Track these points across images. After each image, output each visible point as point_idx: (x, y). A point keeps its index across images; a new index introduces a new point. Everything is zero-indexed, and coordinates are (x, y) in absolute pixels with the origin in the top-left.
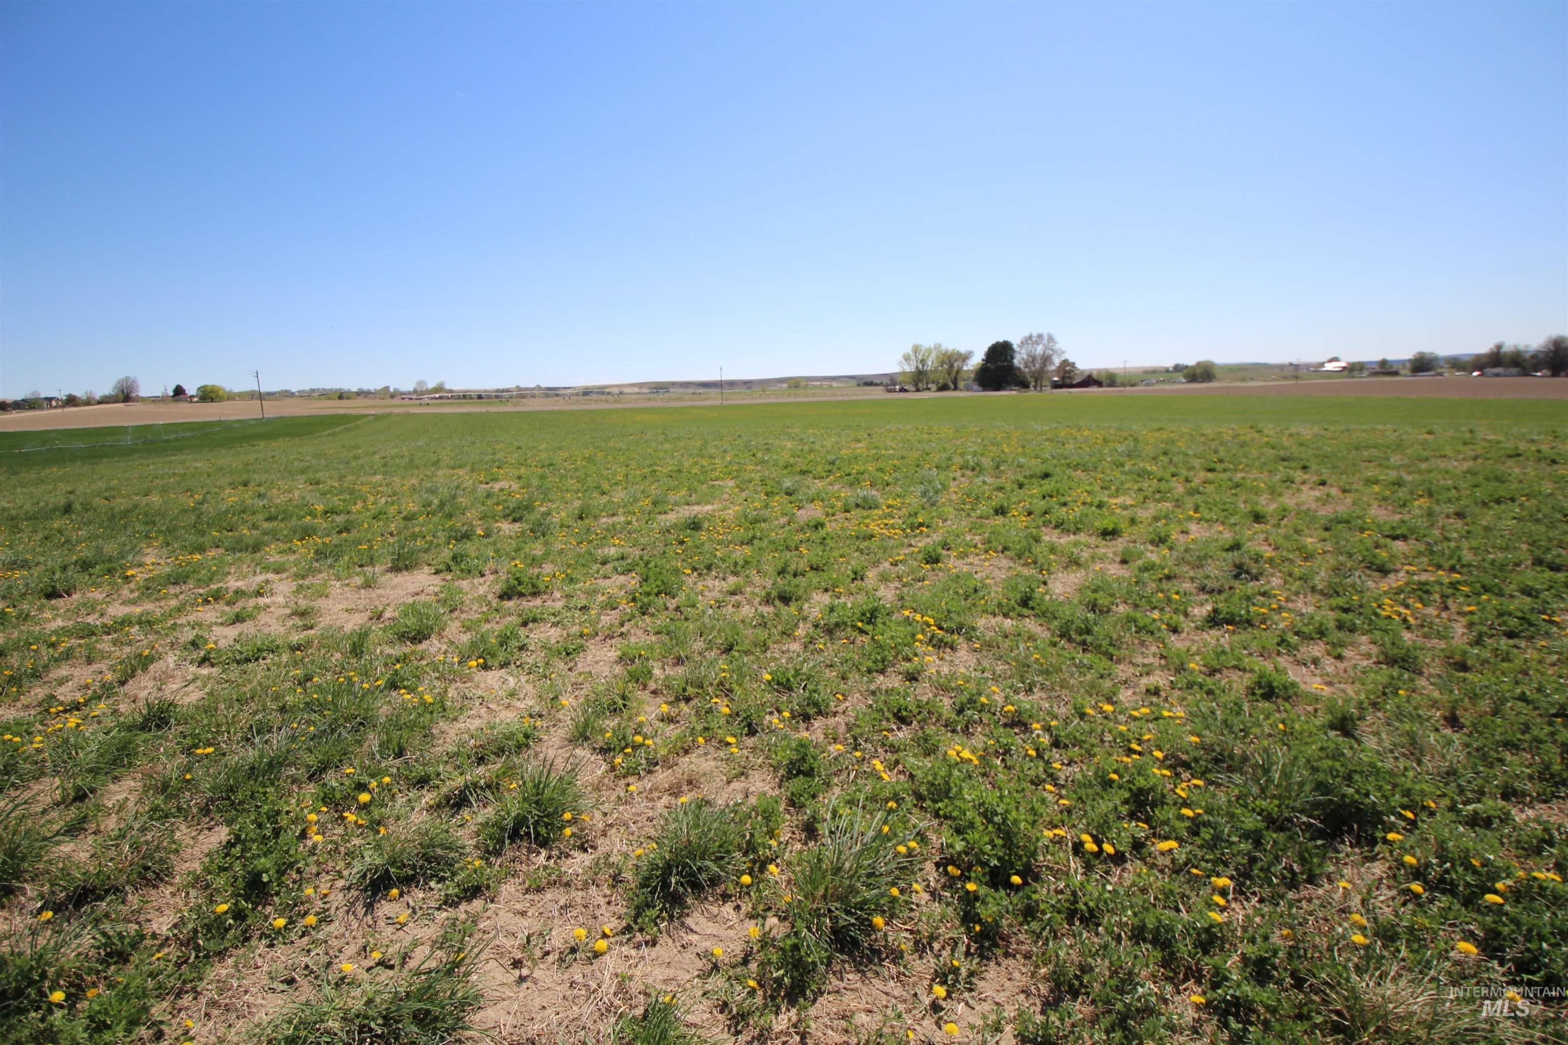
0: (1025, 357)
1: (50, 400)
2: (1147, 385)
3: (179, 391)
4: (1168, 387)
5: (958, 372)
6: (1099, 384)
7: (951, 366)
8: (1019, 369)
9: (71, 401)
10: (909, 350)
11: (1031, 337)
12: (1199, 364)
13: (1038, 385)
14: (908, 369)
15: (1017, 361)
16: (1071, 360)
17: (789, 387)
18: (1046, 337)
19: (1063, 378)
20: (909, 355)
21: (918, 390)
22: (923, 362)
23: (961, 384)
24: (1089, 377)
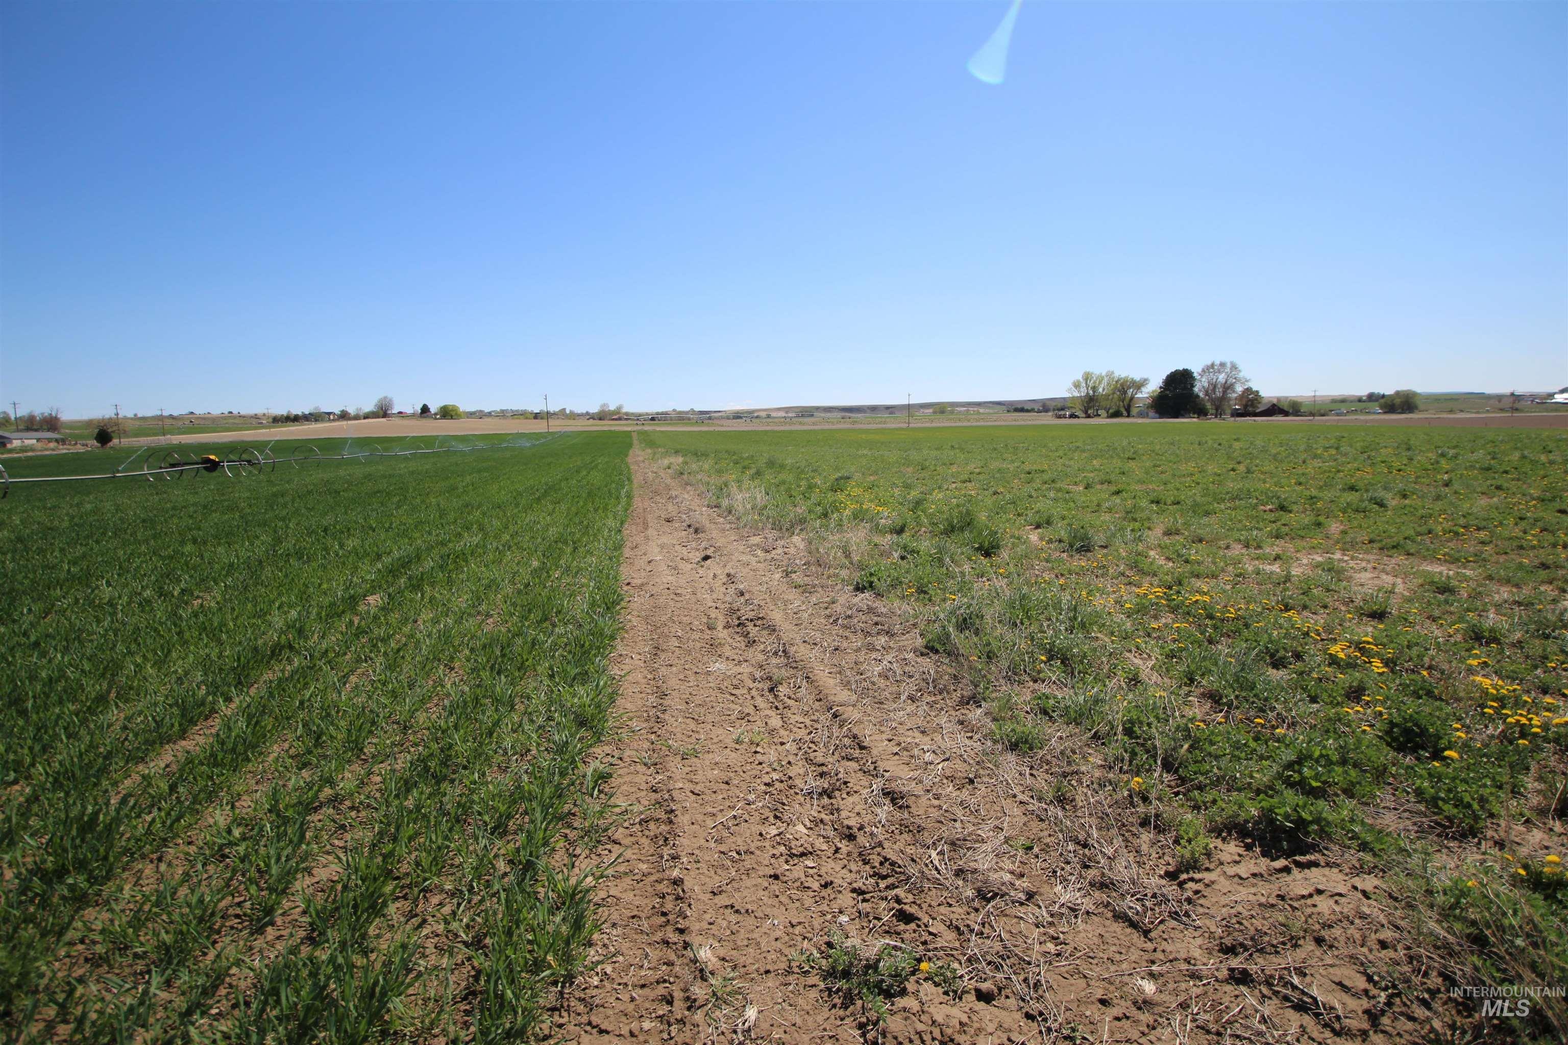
0: (1206, 385)
1: (329, 414)
2: (1338, 415)
3: (425, 410)
4: (1362, 417)
5: (1132, 399)
6: (1286, 413)
7: (1125, 393)
8: (1198, 396)
9: (344, 416)
10: (1079, 377)
11: (1213, 365)
12: (1398, 393)
13: (1219, 412)
14: (1076, 394)
15: (1198, 389)
16: (1254, 389)
17: (935, 412)
18: (1229, 365)
19: (1246, 406)
20: (1078, 381)
21: (1089, 416)
22: (1094, 389)
23: (1134, 411)
24: (1274, 405)
